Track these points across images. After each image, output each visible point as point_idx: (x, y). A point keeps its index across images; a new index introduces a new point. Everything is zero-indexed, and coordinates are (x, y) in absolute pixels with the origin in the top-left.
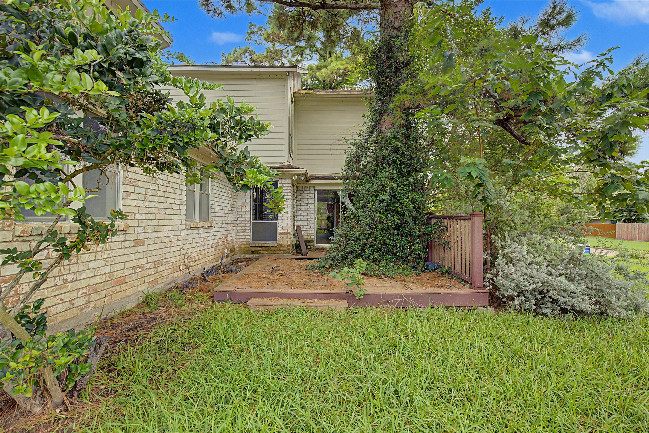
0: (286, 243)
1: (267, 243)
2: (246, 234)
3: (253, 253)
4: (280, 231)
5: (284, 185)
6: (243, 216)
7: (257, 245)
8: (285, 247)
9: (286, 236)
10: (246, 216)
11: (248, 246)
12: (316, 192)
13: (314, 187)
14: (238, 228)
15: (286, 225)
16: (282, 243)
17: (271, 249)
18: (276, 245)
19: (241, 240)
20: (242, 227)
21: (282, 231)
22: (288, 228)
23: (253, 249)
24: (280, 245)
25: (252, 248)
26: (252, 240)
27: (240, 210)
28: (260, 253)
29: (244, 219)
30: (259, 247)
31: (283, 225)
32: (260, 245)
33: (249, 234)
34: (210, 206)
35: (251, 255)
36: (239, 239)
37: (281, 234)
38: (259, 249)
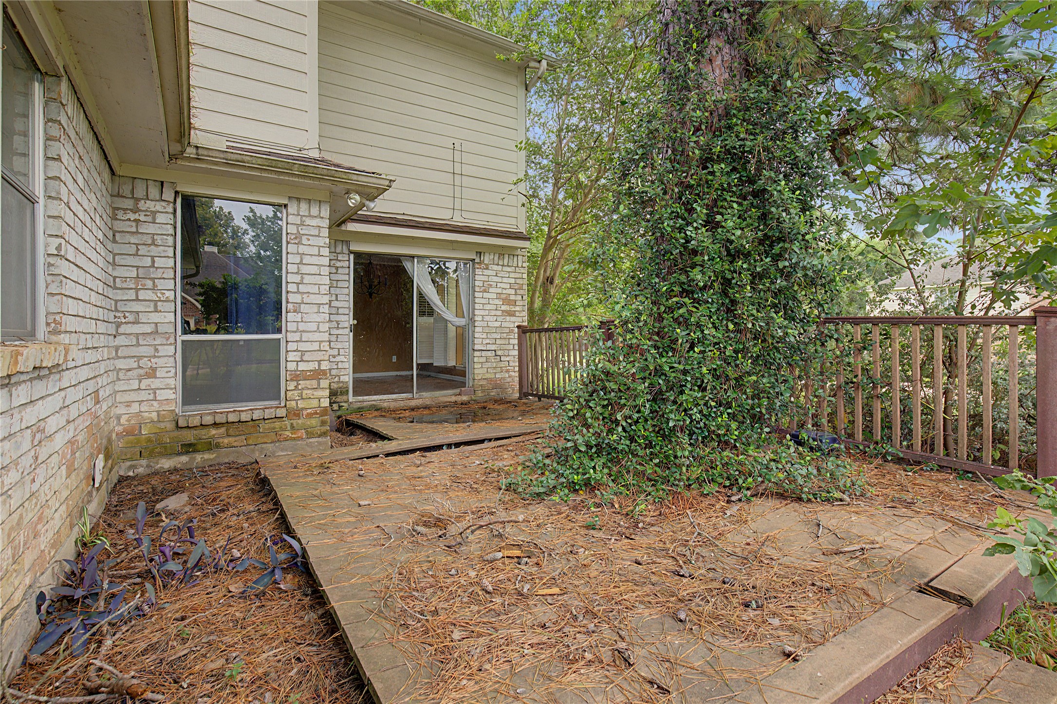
0: (315, 403)
1: (248, 410)
2: (155, 383)
3: (189, 448)
4: (291, 366)
5: (308, 221)
6: (143, 318)
7: (208, 420)
8: (310, 416)
9: (314, 383)
10: (155, 317)
11: (170, 426)
12: (352, 256)
13: (347, 243)
14: (121, 364)
15: (316, 346)
16: (301, 405)
17: (263, 426)
18: (282, 412)
19: (135, 408)
20: (140, 358)
21: (302, 366)
22: (319, 356)
23: (189, 436)
24: (296, 413)
25: (185, 432)
26: (185, 403)
27: (131, 295)
28: (218, 446)
29: (148, 329)
30: (215, 425)
31: (303, 347)
32: (220, 419)
33: (172, 382)
34: (41, 260)
35: (184, 459)
36: (128, 404)
37: (297, 376)
38: (213, 432)
